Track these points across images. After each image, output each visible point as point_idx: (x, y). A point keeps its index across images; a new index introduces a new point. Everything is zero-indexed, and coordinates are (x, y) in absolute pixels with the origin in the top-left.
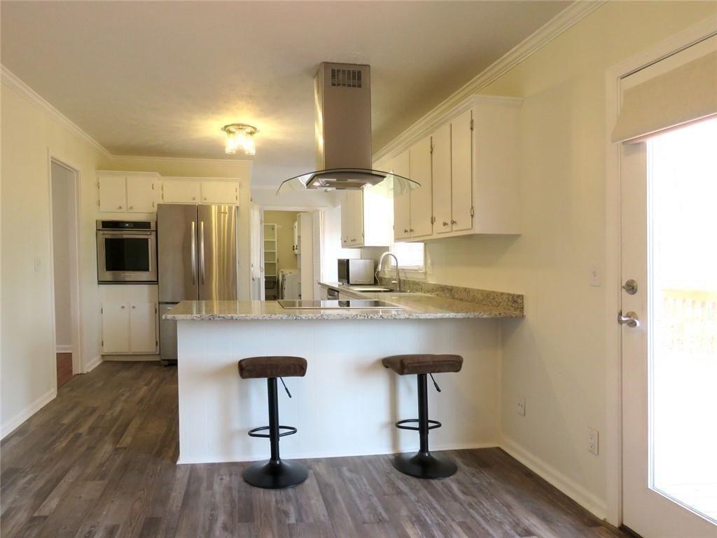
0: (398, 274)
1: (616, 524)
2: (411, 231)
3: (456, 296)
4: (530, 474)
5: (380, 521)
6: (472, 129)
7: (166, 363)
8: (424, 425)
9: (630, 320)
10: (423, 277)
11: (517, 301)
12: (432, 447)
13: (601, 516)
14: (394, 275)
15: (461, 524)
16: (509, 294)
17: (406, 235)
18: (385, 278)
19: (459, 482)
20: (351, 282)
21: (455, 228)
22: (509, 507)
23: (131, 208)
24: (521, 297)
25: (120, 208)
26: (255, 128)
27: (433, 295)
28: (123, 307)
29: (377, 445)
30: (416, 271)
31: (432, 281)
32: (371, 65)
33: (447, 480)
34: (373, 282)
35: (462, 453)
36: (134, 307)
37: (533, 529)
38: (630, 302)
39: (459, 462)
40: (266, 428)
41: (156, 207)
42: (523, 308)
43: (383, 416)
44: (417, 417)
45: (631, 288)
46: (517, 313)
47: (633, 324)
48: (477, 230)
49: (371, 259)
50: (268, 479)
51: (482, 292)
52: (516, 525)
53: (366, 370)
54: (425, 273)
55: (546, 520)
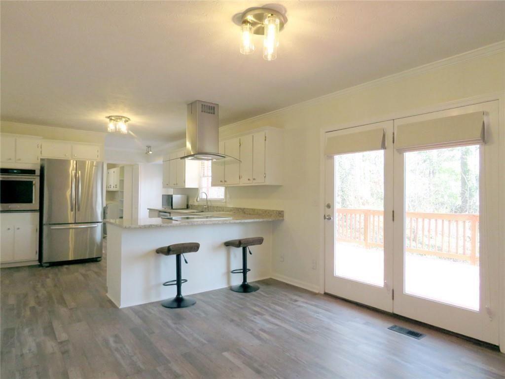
0: (207, 203)
1: (323, 293)
2: (225, 181)
3: (246, 212)
4: (287, 285)
5: (241, 308)
6: (265, 140)
7: (48, 265)
8: (245, 271)
9: (328, 218)
10: (225, 204)
11: (280, 214)
12: (249, 281)
13: (317, 291)
14: (205, 203)
15: (272, 303)
16: (277, 211)
17: (221, 183)
18: (195, 205)
19: (262, 291)
20: (173, 208)
21: (254, 181)
22: (286, 295)
23: (20, 160)
24: (283, 211)
25: (10, 159)
26: (129, 119)
27: (231, 213)
28: (9, 229)
29: (220, 284)
30: (220, 201)
31: (230, 206)
32: (220, 105)
33: (258, 291)
34: (186, 207)
35: (258, 282)
36: (18, 229)
37: (297, 299)
38: (328, 211)
39: (259, 285)
40: (175, 281)
41: (39, 160)
42: (283, 216)
43: (223, 270)
44: (242, 268)
45: (329, 206)
46: (282, 218)
47: (330, 219)
48: (267, 183)
49: (185, 194)
50: (175, 305)
51: (262, 210)
52: (291, 299)
53: (216, 248)
54: (226, 202)
55: (300, 296)
